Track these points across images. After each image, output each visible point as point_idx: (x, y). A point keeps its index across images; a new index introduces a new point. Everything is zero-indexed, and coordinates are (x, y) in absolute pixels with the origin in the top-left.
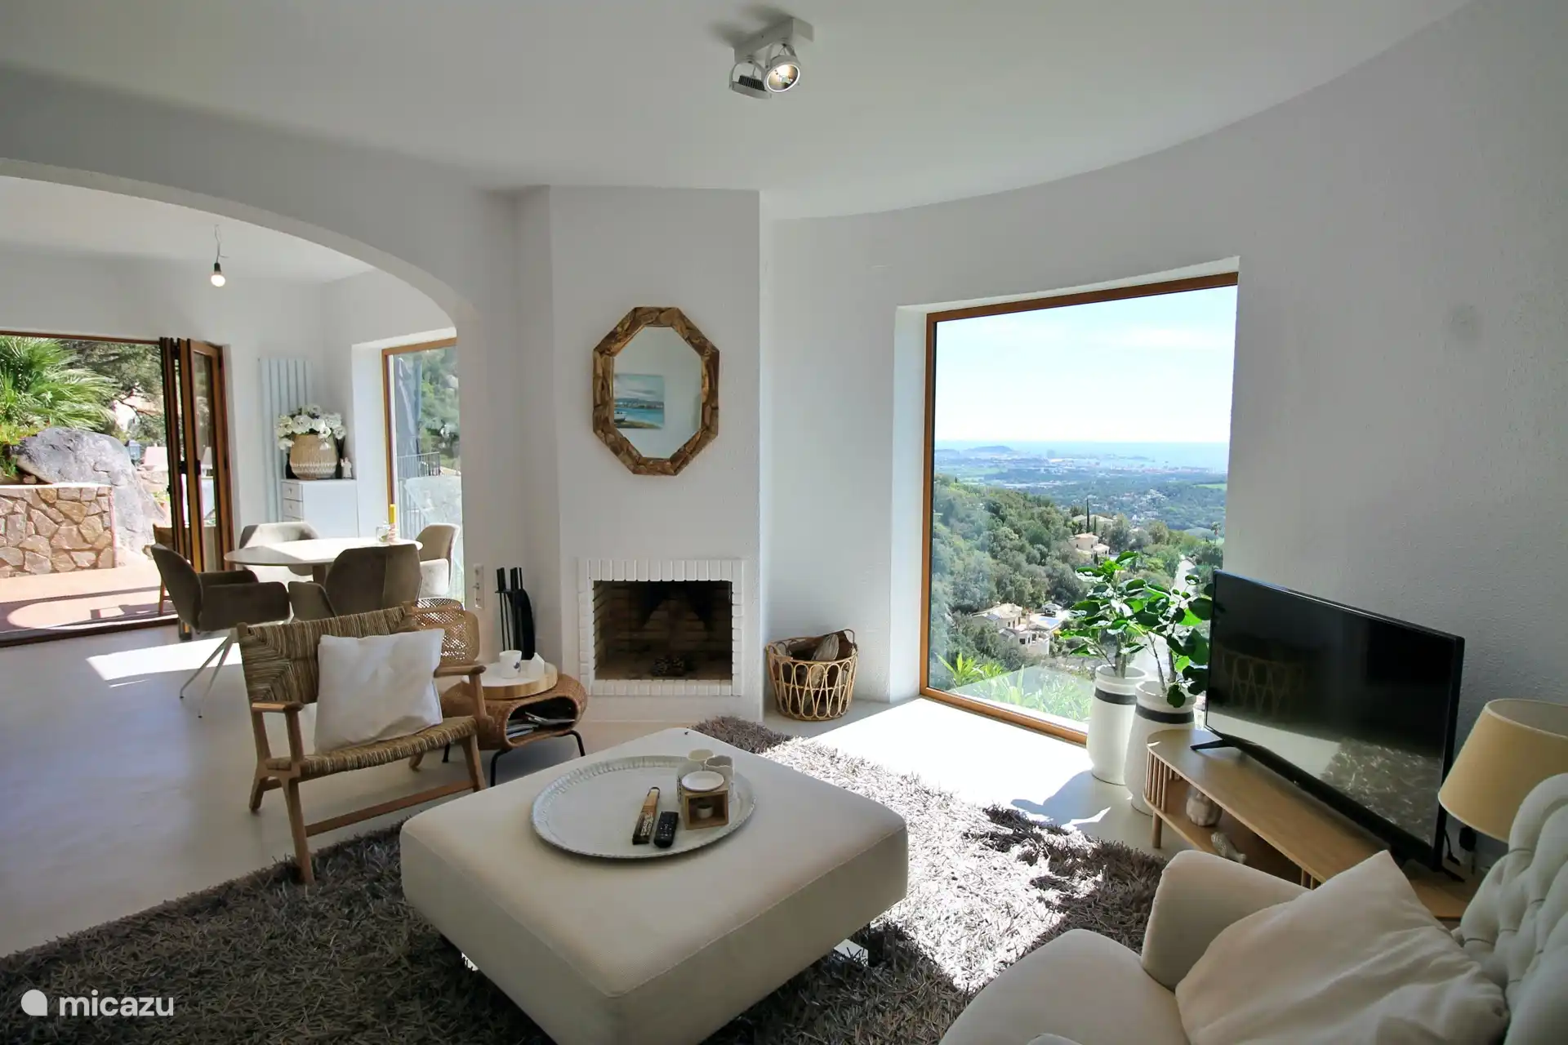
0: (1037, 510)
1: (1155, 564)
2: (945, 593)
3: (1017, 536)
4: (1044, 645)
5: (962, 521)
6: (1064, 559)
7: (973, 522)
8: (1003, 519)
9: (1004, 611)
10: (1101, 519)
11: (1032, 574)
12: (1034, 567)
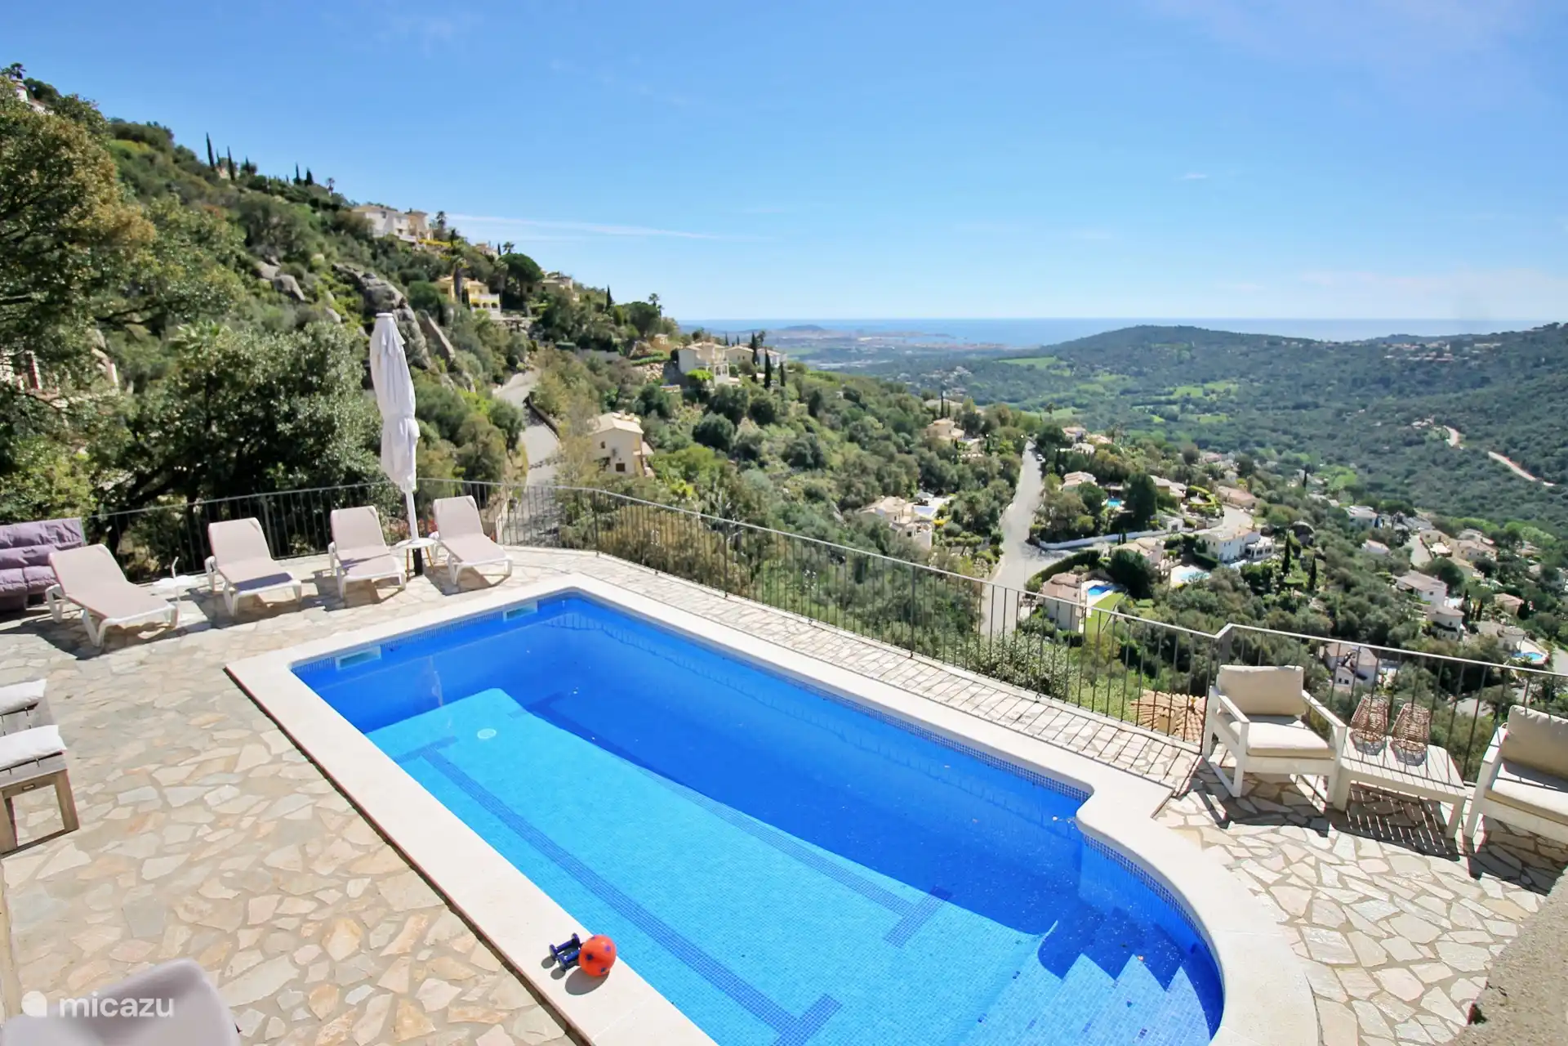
0: (892, 397)
1: (1006, 446)
2: (830, 490)
3: (881, 424)
4: (927, 536)
5: (828, 411)
6: (928, 445)
7: (838, 413)
8: (864, 407)
9: (886, 505)
10: (953, 404)
11: (903, 463)
12: (905, 457)
